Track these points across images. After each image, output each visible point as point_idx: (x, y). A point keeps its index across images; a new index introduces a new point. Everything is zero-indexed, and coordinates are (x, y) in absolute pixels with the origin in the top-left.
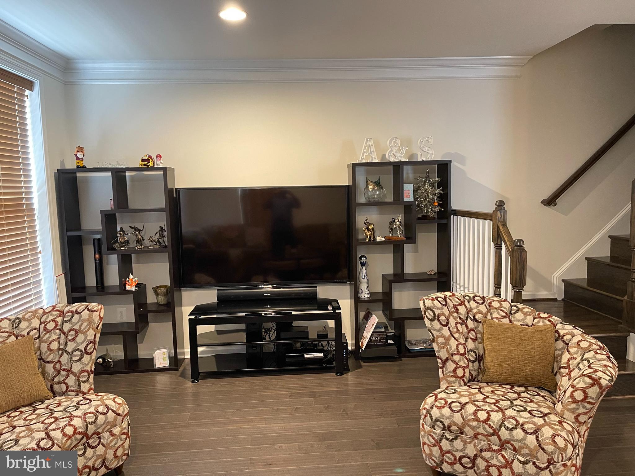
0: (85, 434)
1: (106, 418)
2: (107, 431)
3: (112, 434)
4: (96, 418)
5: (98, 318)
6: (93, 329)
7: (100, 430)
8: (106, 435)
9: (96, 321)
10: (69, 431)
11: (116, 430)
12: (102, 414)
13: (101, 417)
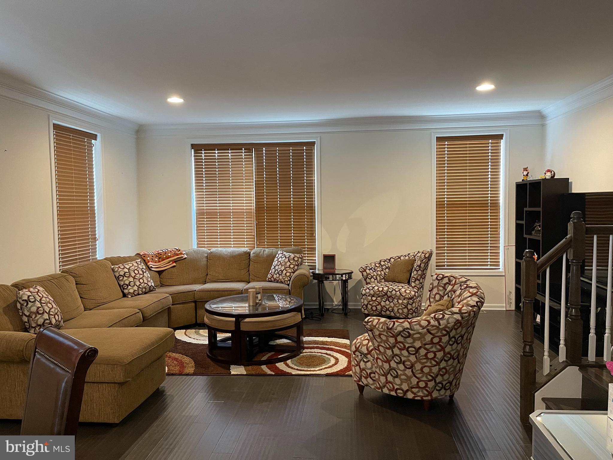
0: (386, 294)
1: (396, 293)
2: (397, 299)
3: (398, 301)
4: (392, 291)
5: (424, 257)
6: (420, 261)
7: (393, 297)
8: (396, 300)
9: (422, 257)
10: (381, 289)
11: (400, 301)
12: (395, 291)
13: (394, 291)
